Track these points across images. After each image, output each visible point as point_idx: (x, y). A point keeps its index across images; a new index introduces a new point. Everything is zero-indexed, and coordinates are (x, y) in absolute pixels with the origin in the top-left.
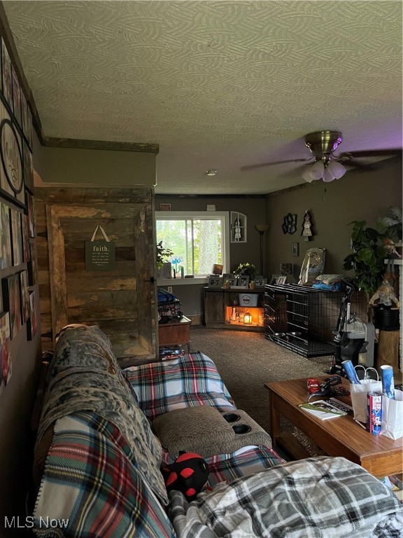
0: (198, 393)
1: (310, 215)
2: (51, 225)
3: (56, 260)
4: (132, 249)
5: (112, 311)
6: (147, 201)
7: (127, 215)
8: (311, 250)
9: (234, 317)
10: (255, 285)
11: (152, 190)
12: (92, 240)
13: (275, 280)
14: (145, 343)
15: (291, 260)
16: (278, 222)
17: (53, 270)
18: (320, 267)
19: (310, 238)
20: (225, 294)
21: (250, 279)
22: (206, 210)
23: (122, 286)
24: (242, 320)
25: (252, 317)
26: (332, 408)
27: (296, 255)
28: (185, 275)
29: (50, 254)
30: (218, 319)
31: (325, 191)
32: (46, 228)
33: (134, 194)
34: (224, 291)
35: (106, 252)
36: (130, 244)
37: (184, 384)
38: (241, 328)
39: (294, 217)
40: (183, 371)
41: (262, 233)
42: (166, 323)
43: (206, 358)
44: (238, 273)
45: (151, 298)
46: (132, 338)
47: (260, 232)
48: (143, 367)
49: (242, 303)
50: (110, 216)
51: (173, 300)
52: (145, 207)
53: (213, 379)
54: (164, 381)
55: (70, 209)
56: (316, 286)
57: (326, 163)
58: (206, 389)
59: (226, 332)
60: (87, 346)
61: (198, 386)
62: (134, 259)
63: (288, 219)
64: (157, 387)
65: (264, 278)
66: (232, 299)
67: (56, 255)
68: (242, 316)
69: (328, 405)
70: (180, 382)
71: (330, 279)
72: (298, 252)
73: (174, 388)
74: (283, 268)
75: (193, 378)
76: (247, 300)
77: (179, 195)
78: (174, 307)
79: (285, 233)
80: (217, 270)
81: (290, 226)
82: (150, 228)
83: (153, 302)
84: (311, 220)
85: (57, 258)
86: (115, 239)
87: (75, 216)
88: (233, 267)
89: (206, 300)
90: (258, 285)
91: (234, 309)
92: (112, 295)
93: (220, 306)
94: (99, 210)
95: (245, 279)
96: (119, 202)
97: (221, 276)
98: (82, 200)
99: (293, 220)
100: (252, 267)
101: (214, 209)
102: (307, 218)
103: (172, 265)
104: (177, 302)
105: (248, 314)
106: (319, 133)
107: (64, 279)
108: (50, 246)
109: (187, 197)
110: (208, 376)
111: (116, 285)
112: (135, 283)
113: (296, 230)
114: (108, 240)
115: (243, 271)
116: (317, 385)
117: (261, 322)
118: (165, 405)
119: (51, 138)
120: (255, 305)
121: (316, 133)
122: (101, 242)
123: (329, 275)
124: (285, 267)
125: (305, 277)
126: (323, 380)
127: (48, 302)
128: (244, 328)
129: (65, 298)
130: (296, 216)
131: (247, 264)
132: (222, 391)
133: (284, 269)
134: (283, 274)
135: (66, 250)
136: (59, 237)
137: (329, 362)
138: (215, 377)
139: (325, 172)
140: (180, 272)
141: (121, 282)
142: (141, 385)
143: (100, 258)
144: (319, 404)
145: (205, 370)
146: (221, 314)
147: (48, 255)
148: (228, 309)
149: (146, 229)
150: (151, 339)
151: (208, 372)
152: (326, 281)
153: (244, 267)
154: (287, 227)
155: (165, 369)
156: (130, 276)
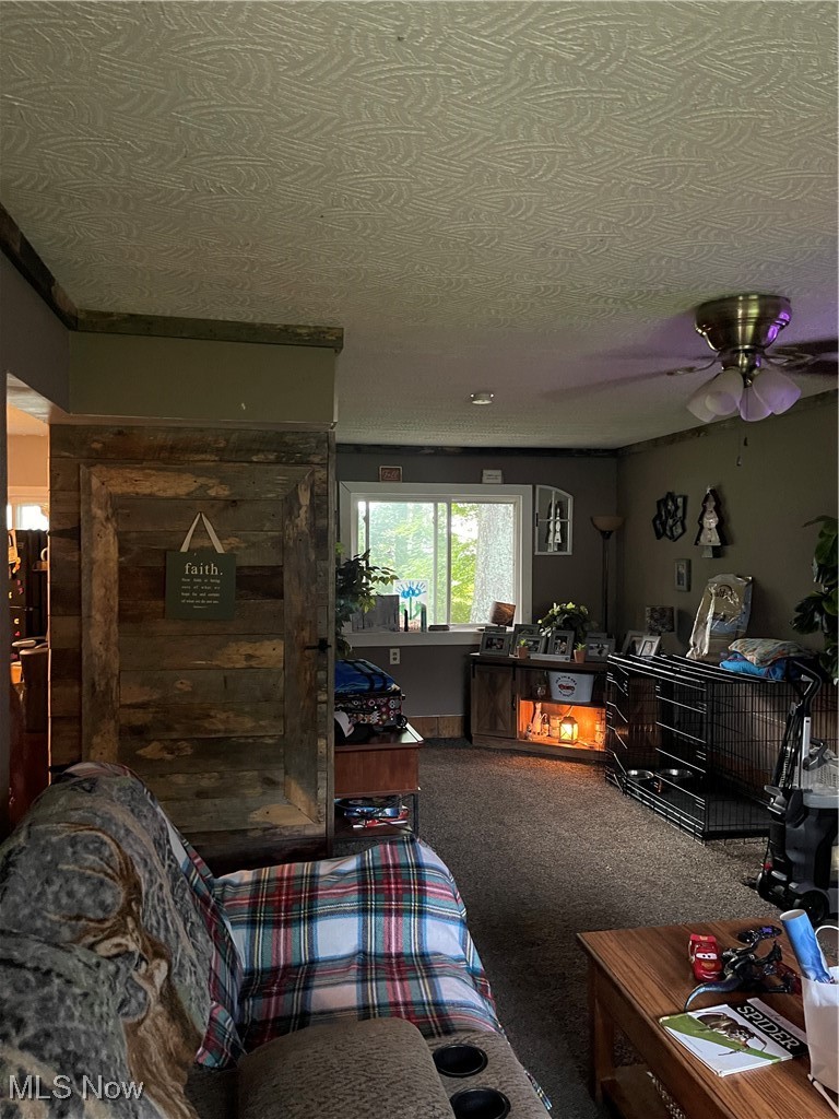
0: (399, 955)
1: (717, 500)
2: (89, 511)
3: (98, 593)
4: (277, 572)
5: (223, 716)
6: (316, 459)
7: (270, 491)
8: (718, 578)
9: (537, 726)
10: (586, 653)
11: (328, 438)
12: (184, 549)
13: (634, 643)
14: (299, 795)
15: (674, 600)
16: (645, 512)
17: (89, 617)
18: (739, 618)
19: (717, 552)
20: (518, 671)
21: (577, 640)
22: (481, 482)
23: (249, 657)
24: (555, 733)
25: (579, 728)
26: (752, 1035)
27: (685, 587)
28: (430, 623)
29: (84, 578)
30: (501, 726)
31: (745, 444)
32: (79, 520)
33: (287, 444)
34: (515, 664)
35: (214, 577)
36: (271, 559)
37: (365, 927)
38: (554, 751)
39: (680, 500)
40: (363, 892)
41: (606, 535)
42: (366, 741)
43: (428, 856)
44: (548, 624)
45: (320, 688)
46: (270, 783)
47: (603, 533)
48: (267, 872)
49: (557, 694)
50: (227, 493)
51: (384, 687)
52: (312, 474)
53: (440, 916)
54: (311, 918)
55: (135, 475)
56: (728, 666)
57: (747, 375)
58: (420, 944)
59: (518, 761)
60: (73, 842)
61: (402, 935)
62: (281, 596)
63: (666, 505)
64: (293, 931)
65: (609, 637)
66: (534, 682)
67: (96, 582)
68: (555, 722)
69: (742, 1022)
70: (354, 922)
71: (761, 650)
72: (688, 582)
73: (337, 936)
74: (652, 617)
75: (390, 910)
76: (568, 688)
77: (422, 447)
78: (386, 705)
79: (659, 536)
80: (501, 614)
81: (670, 522)
82: (321, 523)
83: (323, 697)
84: (719, 510)
85: (100, 590)
86: (238, 548)
87: (148, 491)
88: (539, 610)
89: (475, 682)
90: (594, 653)
91: (539, 706)
92: (225, 678)
93: (504, 698)
94: (201, 480)
95: (564, 639)
96: (252, 462)
97: (510, 629)
98: (164, 455)
99: (677, 508)
100: (581, 613)
101: (500, 481)
102: (711, 505)
103: (401, 600)
104: (396, 693)
105: (571, 720)
106: (733, 299)
107: (114, 638)
108: (85, 560)
109: (439, 451)
110: (429, 907)
111: (236, 655)
112: (280, 651)
113: (684, 530)
114: (220, 550)
115: (559, 621)
116: (713, 956)
117: (599, 741)
118: (307, 988)
119: (89, 313)
120: (587, 699)
121: (722, 300)
122: (204, 555)
123: (758, 641)
124: (656, 616)
125: (701, 643)
126: (732, 933)
127: (76, 689)
128: (560, 753)
129: (114, 683)
130: (685, 499)
131: (570, 606)
132: (462, 953)
133: (656, 620)
134: (653, 632)
135: (122, 570)
136: (108, 542)
137: (757, 855)
138: (447, 912)
139: (745, 396)
140: (419, 617)
141: (246, 648)
142: (252, 924)
143: (199, 591)
144: (717, 1017)
145: (422, 893)
146: (507, 716)
147: (80, 581)
148: (524, 705)
149: (312, 525)
150: (317, 789)
151: (429, 898)
152: (751, 655)
153: (562, 612)
154: (664, 524)
155: (321, 883)
156: (270, 636)
